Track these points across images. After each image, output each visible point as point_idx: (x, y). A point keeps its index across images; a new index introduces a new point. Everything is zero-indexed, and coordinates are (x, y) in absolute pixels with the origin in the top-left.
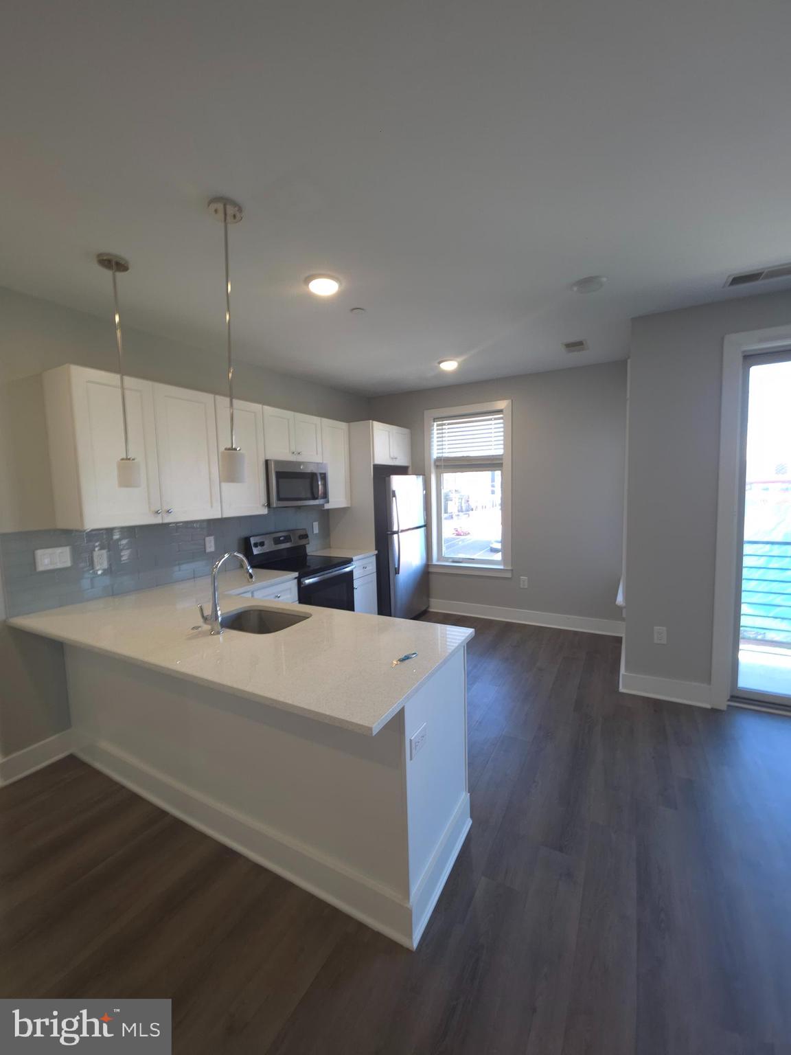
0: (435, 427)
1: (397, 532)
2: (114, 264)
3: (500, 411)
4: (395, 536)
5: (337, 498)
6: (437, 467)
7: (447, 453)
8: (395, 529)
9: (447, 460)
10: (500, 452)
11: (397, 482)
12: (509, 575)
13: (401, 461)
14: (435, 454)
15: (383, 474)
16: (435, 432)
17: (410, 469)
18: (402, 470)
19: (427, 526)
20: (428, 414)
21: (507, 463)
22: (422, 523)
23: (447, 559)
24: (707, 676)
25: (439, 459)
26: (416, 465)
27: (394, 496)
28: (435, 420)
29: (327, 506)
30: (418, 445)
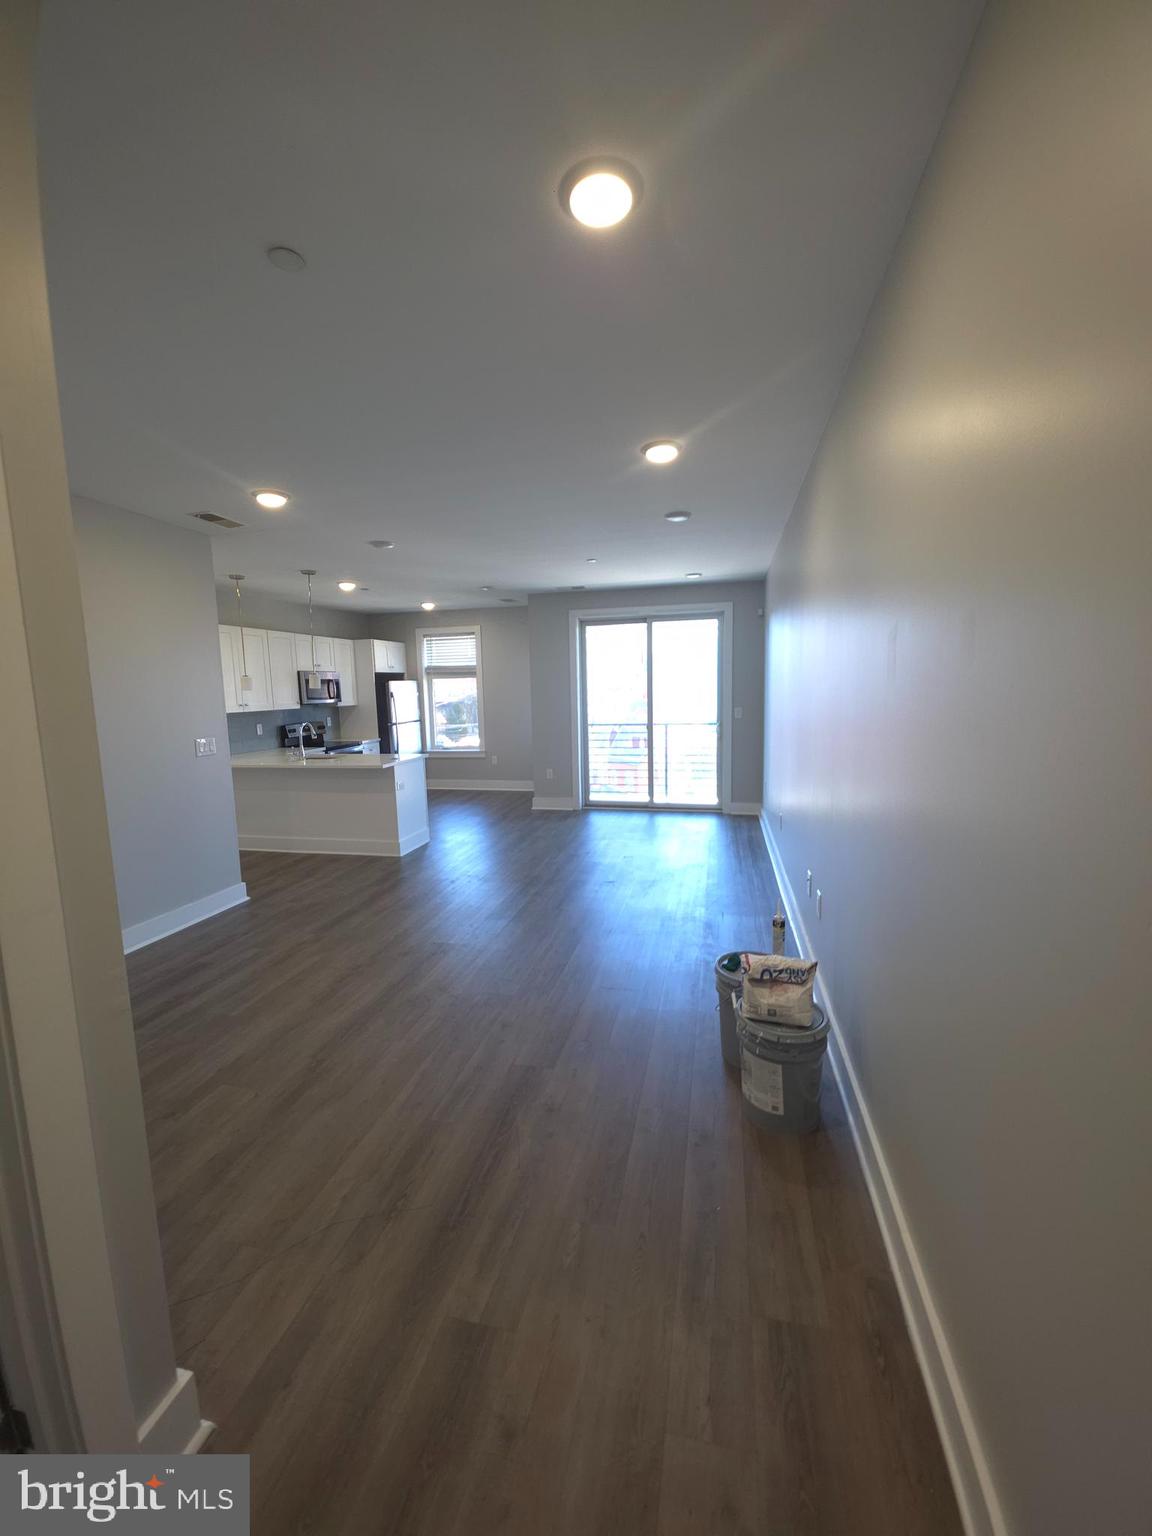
0: (425, 642)
1: (395, 724)
2: (238, 578)
3: (473, 633)
4: (394, 727)
5: (348, 699)
6: (428, 674)
7: (435, 664)
8: (394, 721)
9: (435, 668)
10: (474, 663)
11: (394, 686)
12: (483, 756)
13: (397, 669)
14: (426, 663)
15: (383, 681)
16: (425, 646)
17: (406, 676)
18: (399, 677)
19: (421, 721)
20: (419, 632)
21: (479, 672)
22: (418, 718)
23: (438, 747)
24: (570, 792)
25: (428, 668)
26: (410, 673)
27: (392, 696)
28: (425, 636)
29: (340, 704)
30: (411, 656)
